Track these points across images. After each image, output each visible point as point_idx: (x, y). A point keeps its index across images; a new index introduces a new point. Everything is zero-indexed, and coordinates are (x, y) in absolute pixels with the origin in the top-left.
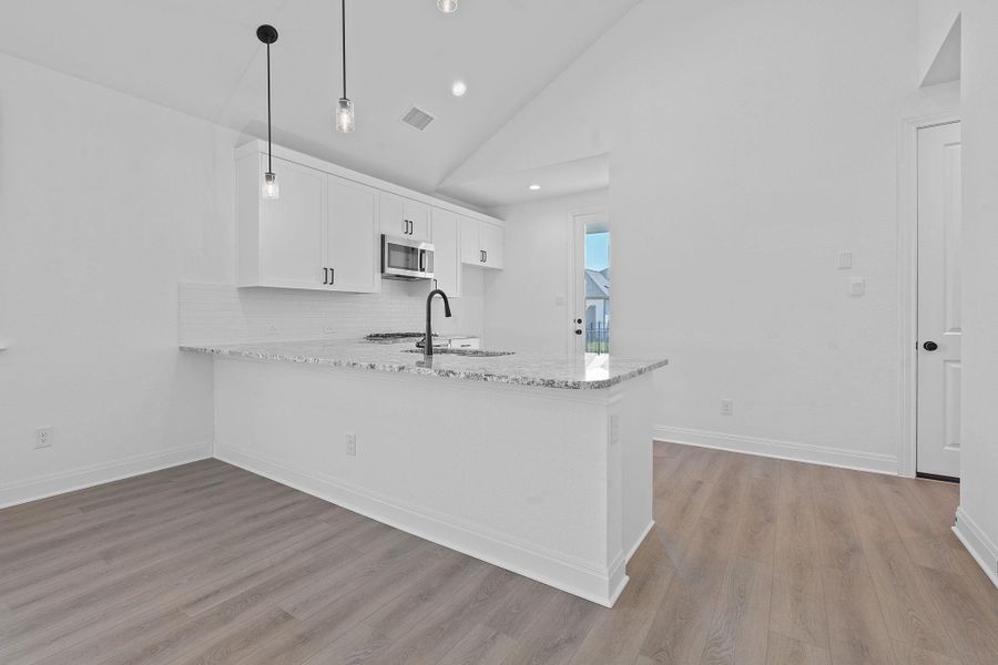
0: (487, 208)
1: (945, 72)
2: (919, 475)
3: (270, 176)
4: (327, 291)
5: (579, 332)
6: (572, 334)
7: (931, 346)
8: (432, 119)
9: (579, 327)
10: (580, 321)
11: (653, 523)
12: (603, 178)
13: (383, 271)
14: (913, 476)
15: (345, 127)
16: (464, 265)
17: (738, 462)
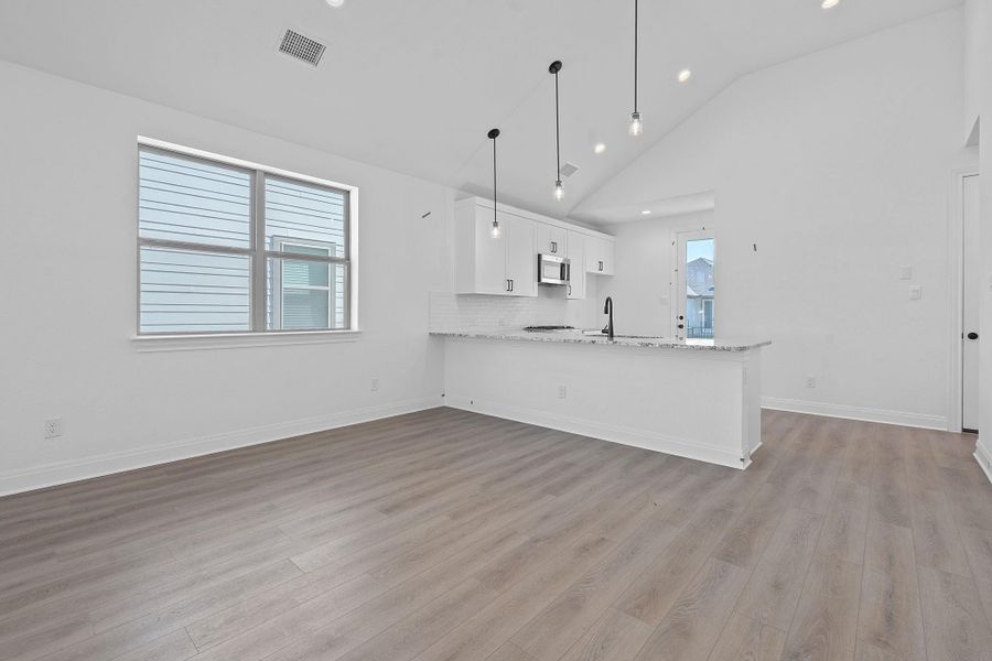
0: (599, 226)
1: (974, 141)
2: (964, 430)
3: (496, 224)
4: (508, 297)
5: (681, 327)
6: (674, 327)
7: (973, 336)
8: (576, 169)
9: (681, 322)
10: (681, 318)
11: (761, 443)
12: (709, 204)
13: (539, 280)
14: (960, 431)
15: (559, 197)
16: (588, 274)
17: (820, 421)
